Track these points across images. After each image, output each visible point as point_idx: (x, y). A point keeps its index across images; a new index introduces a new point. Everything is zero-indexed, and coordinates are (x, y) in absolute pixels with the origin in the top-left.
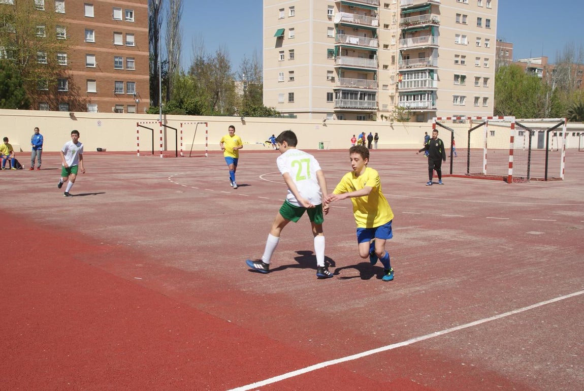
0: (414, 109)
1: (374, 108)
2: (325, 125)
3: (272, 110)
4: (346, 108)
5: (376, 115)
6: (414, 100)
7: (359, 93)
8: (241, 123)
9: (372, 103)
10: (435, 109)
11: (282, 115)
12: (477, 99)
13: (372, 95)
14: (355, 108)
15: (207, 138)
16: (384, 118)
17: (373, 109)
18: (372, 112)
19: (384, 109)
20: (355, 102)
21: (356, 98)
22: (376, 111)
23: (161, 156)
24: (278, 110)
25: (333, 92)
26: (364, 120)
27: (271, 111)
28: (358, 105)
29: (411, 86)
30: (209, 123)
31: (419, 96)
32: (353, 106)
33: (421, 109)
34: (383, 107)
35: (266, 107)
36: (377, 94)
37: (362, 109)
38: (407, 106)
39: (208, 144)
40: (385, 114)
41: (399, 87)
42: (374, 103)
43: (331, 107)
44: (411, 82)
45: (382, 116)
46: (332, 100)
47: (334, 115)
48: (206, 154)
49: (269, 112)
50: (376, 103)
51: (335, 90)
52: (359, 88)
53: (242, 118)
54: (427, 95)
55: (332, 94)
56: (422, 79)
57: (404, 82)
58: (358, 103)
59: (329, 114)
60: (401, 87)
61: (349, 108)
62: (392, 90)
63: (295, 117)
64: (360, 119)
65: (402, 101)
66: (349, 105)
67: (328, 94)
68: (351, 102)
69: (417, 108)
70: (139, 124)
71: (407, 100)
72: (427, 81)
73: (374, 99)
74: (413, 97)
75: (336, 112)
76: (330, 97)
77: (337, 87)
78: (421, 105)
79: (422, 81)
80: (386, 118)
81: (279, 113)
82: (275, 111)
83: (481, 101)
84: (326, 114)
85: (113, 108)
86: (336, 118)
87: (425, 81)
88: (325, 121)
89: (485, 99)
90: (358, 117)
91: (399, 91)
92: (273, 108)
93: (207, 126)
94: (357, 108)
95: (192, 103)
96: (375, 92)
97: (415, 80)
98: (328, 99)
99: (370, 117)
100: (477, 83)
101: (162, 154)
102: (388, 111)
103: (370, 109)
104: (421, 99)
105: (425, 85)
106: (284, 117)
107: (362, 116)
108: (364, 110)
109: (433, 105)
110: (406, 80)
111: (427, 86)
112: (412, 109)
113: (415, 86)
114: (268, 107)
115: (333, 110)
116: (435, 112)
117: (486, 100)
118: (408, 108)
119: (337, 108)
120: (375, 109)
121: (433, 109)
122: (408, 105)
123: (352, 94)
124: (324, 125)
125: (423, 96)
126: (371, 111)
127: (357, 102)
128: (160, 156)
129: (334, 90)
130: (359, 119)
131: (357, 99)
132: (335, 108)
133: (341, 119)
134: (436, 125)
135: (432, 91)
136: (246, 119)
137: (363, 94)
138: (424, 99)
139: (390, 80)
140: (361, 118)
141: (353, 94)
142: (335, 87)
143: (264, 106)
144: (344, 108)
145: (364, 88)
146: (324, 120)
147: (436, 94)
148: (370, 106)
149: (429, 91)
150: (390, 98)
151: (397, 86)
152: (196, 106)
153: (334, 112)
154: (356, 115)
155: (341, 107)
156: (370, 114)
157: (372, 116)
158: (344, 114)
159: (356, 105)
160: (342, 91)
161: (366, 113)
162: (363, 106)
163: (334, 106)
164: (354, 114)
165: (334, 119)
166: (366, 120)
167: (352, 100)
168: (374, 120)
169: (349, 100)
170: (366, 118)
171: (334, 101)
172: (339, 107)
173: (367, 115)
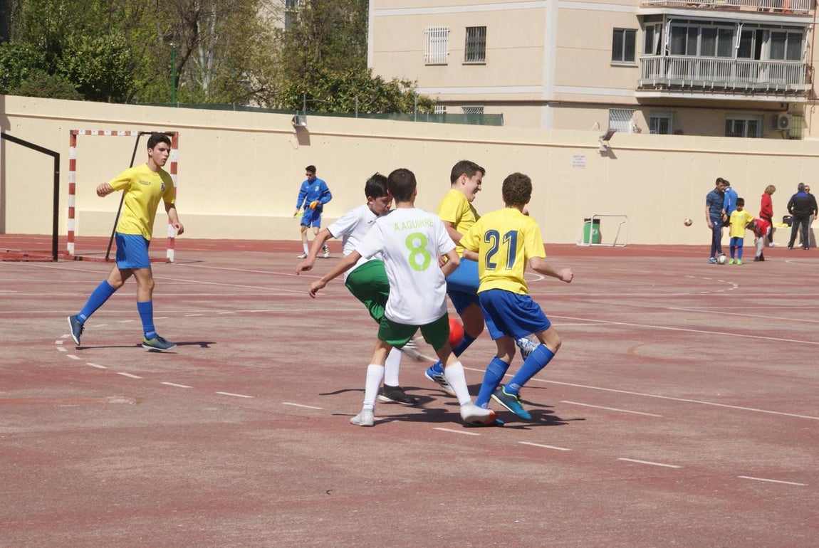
1: (796, 87)
2: (608, 152)
3: (403, 90)
4: (686, 88)
5: (799, 114)
7: (740, 28)
8: (294, 139)
9: (790, 68)
11: (439, 110)
13: (789, 39)
14: (718, 89)
17: (791, 92)
18: (785, 106)
20: (720, 64)
21: (725, 51)
22: (801, 99)
24: (423, 91)
25: (635, 24)
26: (753, 134)
27: (398, 94)
28: (733, 77)
32: (714, 80)
35: (378, 79)
36: (809, 36)
37: (748, 91)
42: (797, 68)
43: (627, 83)
46: (630, 55)
47: (639, 114)
48: (170, 254)
49: (389, 97)
50: (802, 73)
51: (644, 19)
52: (736, 10)
53: (296, 120)
55: (631, 34)
58: (734, 67)
59: (619, 109)
61: (697, 88)
63: (497, 120)
64: (739, 133)
66: (695, 78)
67: (618, 33)
68: (705, 65)
73: (796, 55)
75: (644, 104)
76: (622, 45)
77: (652, 5)
81: (427, 104)
82: (411, 96)
84: (606, 112)
86: (644, 125)
88: (608, 137)
90: (729, 123)
92: (407, 85)
94: (729, 90)
95: (95, 55)
96: (802, 28)
98: (616, 55)
99: (775, 126)
103: (780, 92)
106: (445, 118)
107: (747, 118)
108: (749, 98)
114: (387, 80)
115: (632, 96)
119: (648, 87)
120: (799, 93)
123: (709, 35)
124: (603, 154)
126: (780, 99)
127: (728, 65)
129: (639, 17)
130: (735, 130)
131: (729, 55)
132: (640, 89)
133: (663, 131)
136: (313, 123)
137: (755, 34)
140: (740, 125)
141: (716, 32)
142: (644, 6)
143: (374, 76)
144: (675, 87)
145: (760, 12)
146: (604, 133)
148: (781, 83)
152: (110, 65)
153: (636, 102)
154: (722, 116)
155: (665, 86)
156: (776, 113)
157: (784, 119)
158: (674, 112)
159: (724, 78)
160: (674, 21)
161: (760, 110)
162: (750, 79)
163: (639, 81)
164: (715, 110)
165: (639, 131)
166: (763, 136)
167: (711, 58)
168: (791, 134)
169: (698, 57)
170: (759, 125)
171: (637, 62)
172: (658, 85)
173: (763, 116)
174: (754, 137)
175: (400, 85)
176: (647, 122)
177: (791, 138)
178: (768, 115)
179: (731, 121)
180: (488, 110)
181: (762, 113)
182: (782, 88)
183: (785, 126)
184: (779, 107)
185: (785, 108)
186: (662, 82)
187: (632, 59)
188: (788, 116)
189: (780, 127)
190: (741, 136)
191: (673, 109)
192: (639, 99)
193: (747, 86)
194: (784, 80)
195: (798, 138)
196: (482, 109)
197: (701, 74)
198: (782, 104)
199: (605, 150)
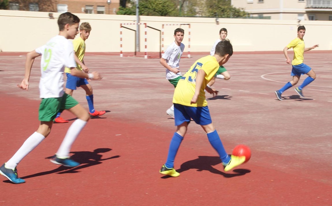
3: (242, 11)
4: (318, 8)
8: (215, 24)
11: (251, 16)
14: (327, 8)
15: (189, 39)
23: (146, 57)
24: (247, 11)
27: (240, 12)
30: (192, 24)
32: (326, 6)
35: (235, 9)
39: (191, 45)
43: (302, 7)
47: (306, 15)
48: (189, 56)
49: (238, 12)
59: (300, 14)
61: (321, 8)
66: (321, 5)
70: (123, 25)
75: (307, 12)
81: (249, 14)
82: (244, 12)
84: (297, 14)
85: (83, 9)
86: (307, 18)
88: (299, 22)
90: (330, 17)
92: (243, 9)
93: (190, 27)
101: (146, 55)
106: (253, 18)
114: (237, 8)
115: (304, 10)
119: (308, 8)
128: (144, 57)
132: (306, 8)
133: (313, 19)
136: (220, 20)
143: (233, 7)
144: (315, 8)
152: (163, 6)
153: (305, 12)
154: (328, 15)
155: (313, 7)
158: (315, 15)
159: (329, 5)
163: (306, 6)
164: (326, 14)
165: (306, 20)
171: (305, 1)
172: (311, 7)
175: (241, 9)
180: (265, 15)
196: (262, 15)
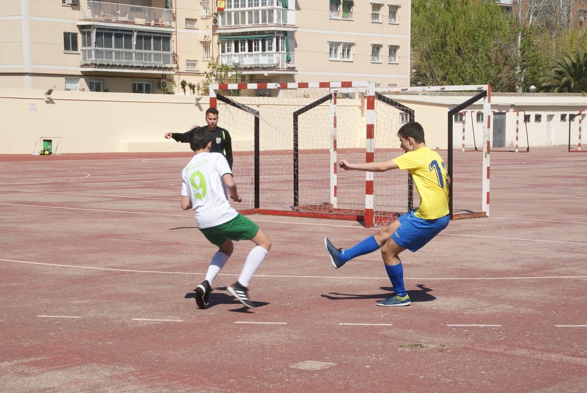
0: (251, 69)
1: (168, 66)
2: (50, 101)
5: (171, 80)
6: (250, 50)
7: (135, 34)
9: (164, 55)
10: (293, 69)
12: (376, 48)
13: (164, 39)
14: (126, 67)
16: (187, 88)
17: (166, 68)
18: (164, 76)
19: (190, 68)
20: (126, 53)
21: (129, 46)
22: (172, 72)
25: (77, 30)
26: (148, 91)
28: (134, 60)
29: (243, 22)
31: (260, 43)
32: (123, 62)
33: (264, 69)
34: (188, 64)
36: (173, 37)
37: (143, 68)
38: (234, 64)
40: (189, 80)
41: (220, 24)
42: (168, 56)
43: (74, 63)
44: (243, 13)
45: (183, 84)
46: (75, 47)
47: (82, 80)
50: (171, 59)
51: (81, 27)
52: (133, 23)
54: (275, 40)
55: (75, 36)
56: (264, 8)
57: (229, 14)
58: (134, 54)
59: (70, 78)
60: (223, 23)
61: (114, 66)
62: (204, 30)
64: (140, 91)
65: (226, 53)
66: (113, 61)
67: (66, 35)
68: (118, 53)
69: (257, 68)
71: (236, 50)
72: (275, 12)
73: (167, 48)
74: (247, 44)
75: (85, 75)
76: (70, 42)
77: (85, 20)
78: (263, 60)
79: (264, 11)
80: (192, 87)
83: (384, 51)
84: (63, 79)
86: (87, 88)
87: (271, 11)
88: (49, 93)
89: (393, 49)
90: (134, 85)
91: (218, 31)
94: (132, 67)
96: (170, 34)
97: (251, 8)
98: (67, 47)
99: (159, 87)
100: (375, 16)
102: (198, 74)
103: (160, 68)
104: (264, 50)
105: (271, 20)
107: (144, 82)
108: (143, 71)
109: (288, 61)
110: (233, 9)
111: (275, 21)
112: (245, 69)
113: (250, 22)
115: (78, 71)
116: (292, 76)
117: (395, 51)
118: (236, 68)
119: (86, 65)
120: (171, 69)
121: (289, 69)
122: (237, 61)
123: (118, 36)
124: (47, 102)
125: (267, 42)
126: (161, 72)
127: (131, 53)
129: (78, 26)
130: (138, 89)
131: (131, 48)
132: (82, 66)
133: (98, 90)
134: (218, 102)
135: (285, 33)
137: (145, 38)
138: (270, 49)
139: (201, 7)
140: (140, 87)
141: (123, 35)
142: (80, 20)
144: (101, 66)
145: (146, 25)
146: (47, 91)
147: (293, 38)
148: (160, 63)
149: (279, 32)
150: (201, 48)
151: (215, 21)
153: (80, 74)
154: (129, 82)
155: (96, 65)
156: (160, 80)
157: (164, 83)
158: (103, 79)
159: (130, 61)
160: (98, 29)
161: (151, 78)
162: (144, 61)
163: (81, 62)
164: (126, 79)
165: (83, 90)
166: (153, 93)
167: (121, 50)
168: (168, 91)
169: (113, 49)
170: (151, 88)
171: (79, 51)
172: (92, 64)
173: (153, 81)
174: (149, 93)
176: (87, 84)
177: (169, 93)
178: (156, 81)
179: (135, 84)
181: (152, 80)
182: (160, 66)
183: (165, 87)
184: (161, 77)
185: (164, 77)
186: (94, 62)
187: (77, 50)
188: (166, 81)
189: (162, 87)
190: (141, 93)
191: (103, 78)
192: (82, 72)
193: (142, 65)
194: (162, 62)
195: (172, 93)
197: (116, 58)
198: (163, 75)
199: (49, 100)
